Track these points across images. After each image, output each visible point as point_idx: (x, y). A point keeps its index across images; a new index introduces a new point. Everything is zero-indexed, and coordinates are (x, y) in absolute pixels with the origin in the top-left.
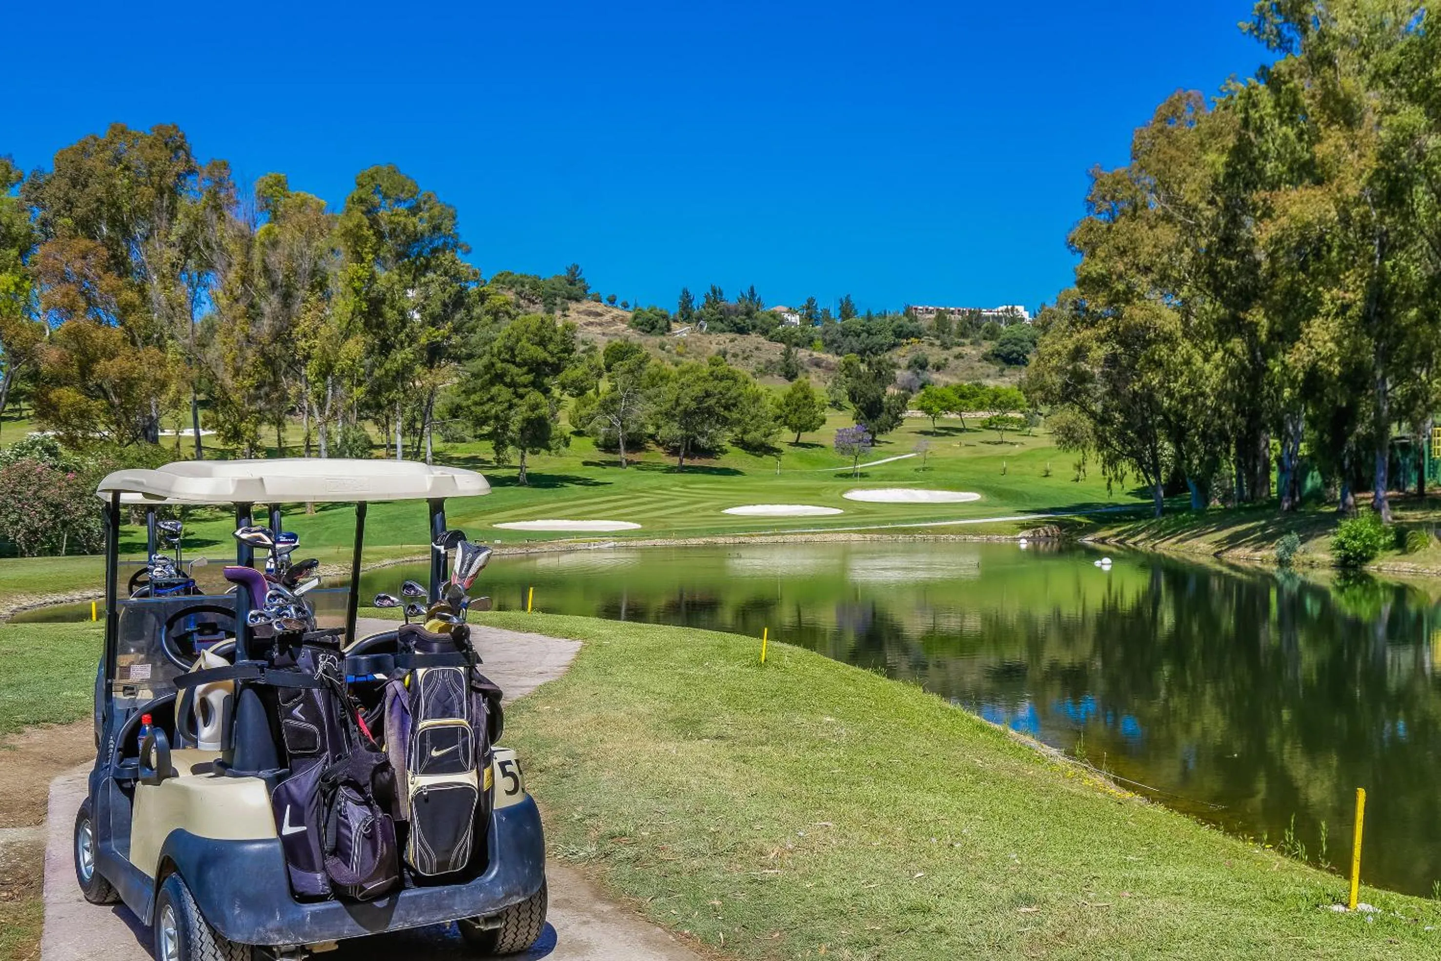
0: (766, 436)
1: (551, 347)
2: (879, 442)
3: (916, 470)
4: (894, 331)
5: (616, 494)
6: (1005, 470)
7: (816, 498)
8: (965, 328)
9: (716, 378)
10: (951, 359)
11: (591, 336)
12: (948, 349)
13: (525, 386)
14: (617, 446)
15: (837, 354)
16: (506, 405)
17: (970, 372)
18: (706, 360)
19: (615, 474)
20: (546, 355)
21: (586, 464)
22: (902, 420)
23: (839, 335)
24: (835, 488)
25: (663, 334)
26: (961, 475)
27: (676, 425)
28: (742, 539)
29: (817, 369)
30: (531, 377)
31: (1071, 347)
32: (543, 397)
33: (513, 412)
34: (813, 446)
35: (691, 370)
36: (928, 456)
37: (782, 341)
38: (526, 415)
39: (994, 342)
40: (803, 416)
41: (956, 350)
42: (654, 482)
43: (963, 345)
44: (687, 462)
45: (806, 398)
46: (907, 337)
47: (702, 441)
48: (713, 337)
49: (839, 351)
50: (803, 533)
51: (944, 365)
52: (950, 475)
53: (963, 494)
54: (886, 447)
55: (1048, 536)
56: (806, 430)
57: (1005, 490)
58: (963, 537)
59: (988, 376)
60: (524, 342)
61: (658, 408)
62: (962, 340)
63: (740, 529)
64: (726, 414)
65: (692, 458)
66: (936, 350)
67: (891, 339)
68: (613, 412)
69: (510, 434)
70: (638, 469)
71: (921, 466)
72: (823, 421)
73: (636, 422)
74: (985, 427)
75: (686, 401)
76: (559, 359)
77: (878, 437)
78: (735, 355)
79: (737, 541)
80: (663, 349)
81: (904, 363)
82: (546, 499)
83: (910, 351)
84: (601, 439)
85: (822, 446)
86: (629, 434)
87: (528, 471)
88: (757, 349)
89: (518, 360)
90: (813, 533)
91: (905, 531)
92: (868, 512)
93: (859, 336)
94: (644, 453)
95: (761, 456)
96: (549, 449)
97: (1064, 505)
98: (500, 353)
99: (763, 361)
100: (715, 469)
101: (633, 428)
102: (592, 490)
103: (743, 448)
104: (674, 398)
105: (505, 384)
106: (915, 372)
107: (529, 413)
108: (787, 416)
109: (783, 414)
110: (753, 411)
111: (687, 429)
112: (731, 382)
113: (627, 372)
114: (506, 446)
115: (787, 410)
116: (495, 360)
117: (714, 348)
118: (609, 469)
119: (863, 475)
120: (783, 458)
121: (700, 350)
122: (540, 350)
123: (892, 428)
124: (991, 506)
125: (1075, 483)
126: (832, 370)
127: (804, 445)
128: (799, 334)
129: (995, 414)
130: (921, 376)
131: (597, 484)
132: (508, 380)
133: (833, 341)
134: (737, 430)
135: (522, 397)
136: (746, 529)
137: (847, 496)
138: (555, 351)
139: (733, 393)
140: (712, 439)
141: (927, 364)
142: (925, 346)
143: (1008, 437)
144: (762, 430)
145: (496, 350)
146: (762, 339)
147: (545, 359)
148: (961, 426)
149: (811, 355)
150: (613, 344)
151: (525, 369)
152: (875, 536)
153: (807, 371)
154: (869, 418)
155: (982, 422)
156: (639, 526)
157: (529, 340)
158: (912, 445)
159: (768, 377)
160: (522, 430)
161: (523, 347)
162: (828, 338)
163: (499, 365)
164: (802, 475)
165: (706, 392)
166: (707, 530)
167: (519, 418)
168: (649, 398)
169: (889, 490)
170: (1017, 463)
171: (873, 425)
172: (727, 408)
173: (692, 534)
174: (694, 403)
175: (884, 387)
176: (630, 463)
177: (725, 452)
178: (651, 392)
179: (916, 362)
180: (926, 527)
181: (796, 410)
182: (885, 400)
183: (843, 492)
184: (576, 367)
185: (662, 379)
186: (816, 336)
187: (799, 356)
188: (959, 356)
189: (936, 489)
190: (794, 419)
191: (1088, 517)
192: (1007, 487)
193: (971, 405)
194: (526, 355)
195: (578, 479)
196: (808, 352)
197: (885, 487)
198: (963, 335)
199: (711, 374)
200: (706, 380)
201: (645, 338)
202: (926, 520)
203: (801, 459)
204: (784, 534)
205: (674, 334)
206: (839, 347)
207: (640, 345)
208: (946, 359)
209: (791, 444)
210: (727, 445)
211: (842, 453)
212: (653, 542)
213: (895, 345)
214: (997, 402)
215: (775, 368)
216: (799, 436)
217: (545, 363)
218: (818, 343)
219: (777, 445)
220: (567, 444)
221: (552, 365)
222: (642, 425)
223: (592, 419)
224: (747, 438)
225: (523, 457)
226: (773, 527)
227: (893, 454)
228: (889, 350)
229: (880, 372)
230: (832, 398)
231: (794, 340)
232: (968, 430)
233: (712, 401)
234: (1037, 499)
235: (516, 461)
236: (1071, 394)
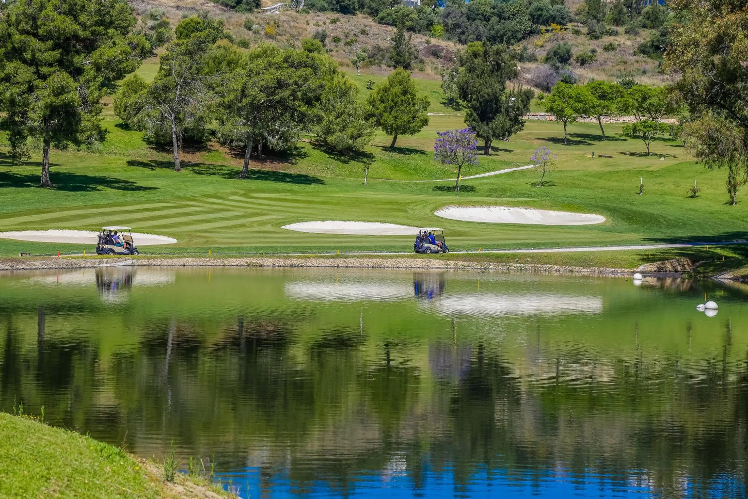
0: (353, 137)
1: (83, 18)
2: (495, 149)
3: (533, 185)
4: (532, 15)
5: (159, 201)
6: (641, 188)
7: (400, 214)
8: (620, 12)
9: (292, 65)
10: (599, 50)
11: (161, 10)
12: (596, 38)
13: (51, 65)
14: (171, 144)
15: (460, 41)
16: (24, 87)
17: (622, 67)
18: (300, 45)
19: (165, 177)
20: (77, 27)
21: (131, 163)
22: (522, 123)
23: (464, 18)
24: (425, 203)
25: (250, 10)
26: (587, 192)
27: (241, 119)
28: (295, 262)
29: (434, 60)
30: (57, 54)
31: (712, 36)
32: (71, 79)
33: (31, 98)
34: (410, 151)
35: (266, 53)
36: (547, 168)
37: (394, 24)
38: (48, 101)
39: (654, 31)
40: (399, 114)
41: (607, 40)
42: (210, 189)
43: (616, 33)
44: (254, 166)
45: (405, 93)
46: (546, 22)
47: (273, 141)
48: (312, 16)
49: (463, 37)
50: (370, 257)
51: (591, 57)
52: (574, 192)
53: (584, 215)
54: (503, 156)
55: (676, 271)
56: (404, 133)
57: (635, 213)
58: (569, 268)
59: (644, 72)
60: (49, 10)
61: (220, 100)
62: (615, 28)
63: (296, 249)
64: (304, 108)
65: (263, 161)
66: (582, 39)
67: (528, 25)
68: (164, 101)
69: (30, 123)
70: (195, 172)
71: (539, 180)
72: (425, 122)
73: (192, 115)
74: (627, 135)
75: (254, 92)
76: (93, 33)
77: (495, 143)
78: (336, 40)
79: (289, 262)
80: (250, 29)
81: (541, 54)
82: (69, 204)
83: (550, 40)
84: (150, 134)
85: (423, 153)
86: (186, 130)
87: (53, 169)
88: (363, 32)
89: (40, 31)
90: (383, 257)
91: (498, 259)
92: (461, 234)
93: (487, 20)
94: (204, 153)
95: (346, 162)
96: (77, 143)
97: (710, 233)
98: (18, 22)
99: (370, 47)
100: (290, 176)
101: (189, 122)
102: (130, 196)
103: (325, 152)
104: (240, 87)
105: (24, 61)
106: (553, 65)
107: (53, 98)
108: (381, 115)
109: (377, 112)
110: (340, 106)
111: (254, 125)
112: (308, 71)
113: (185, 54)
114: (25, 138)
115: (381, 107)
116: (12, 30)
117: (312, 29)
118: (159, 171)
119: (467, 189)
120: (374, 165)
121: (294, 32)
122: (69, 20)
123: (510, 133)
124: (616, 231)
125: (728, 207)
126: (450, 60)
127: (401, 151)
128: (415, 16)
129: (643, 119)
130: (561, 71)
131: (139, 188)
132: (28, 56)
133: (457, 26)
134: (317, 128)
135: (44, 78)
136: (304, 250)
137: (441, 213)
138: (89, 23)
139: (313, 83)
140: (284, 138)
141: (570, 57)
142: (569, 35)
143: (656, 147)
144: (349, 131)
145: (13, 18)
146: (370, 21)
147: (75, 31)
148: (599, 133)
149: (428, 42)
150: (187, 20)
151: (50, 43)
152: (461, 263)
153: (422, 62)
154: (482, 121)
155: (625, 129)
156: (173, 241)
157: (56, 8)
158: (530, 154)
159: (374, 68)
160: (46, 119)
161: (47, 17)
162: (450, 21)
163: (17, 37)
164: (394, 187)
165: (279, 81)
166: (256, 248)
167: (41, 103)
168: (211, 87)
169: (492, 208)
170: (659, 180)
171: (484, 128)
172: (308, 102)
173: (234, 253)
174: (263, 95)
175: (502, 83)
176: (184, 165)
177: (305, 155)
178: (215, 78)
179: (556, 53)
180: (525, 255)
181: (392, 108)
182: (504, 98)
183: (435, 209)
184: (114, 44)
185: (229, 64)
186: (436, 19)
187: (412, 42)
188: (609, 48)
189: (551, 208)
190: (389, 118)
191: (734, 250)
192: (641, 209)
193: (614, 107)
194: (51, 25)
195: (117, 181)
196: (425, 39)
197: (488, 204)
198: (617, 21)
199: (286, 60)
200: (278, 67)
201: (227, 14)
202: (528, 246)
203: (396, 167)
204: (346, 257)
205: (264, 11)
206: (463, 33)
207: (221, 23)
208: (594, 51)
209: (385, 149)
210: (308, 148)
211: (443, 162)
212: (183, 261)
213: (531, 33)
214: (646, 105)
215: (383, 56)
216: (395, 139)
217: (76, 37)
218: (439, 28)
219: (367, 149)
220: (102, 139)
221: (83, 40)
222: (201, 119)
223: (139, 109)
224: (331, 139)
225: (46, 152)
226: (336, 248)
227: (508, 164)
228: (524, 38)
229: (498, 65)
230: (448, 95)
231: (408, 23)
232: (608, 138)
233: (285, 93)
234: (672, 224)
235: (37, 157)
236: (717, 95)
